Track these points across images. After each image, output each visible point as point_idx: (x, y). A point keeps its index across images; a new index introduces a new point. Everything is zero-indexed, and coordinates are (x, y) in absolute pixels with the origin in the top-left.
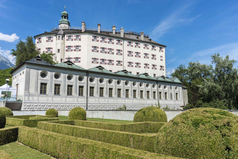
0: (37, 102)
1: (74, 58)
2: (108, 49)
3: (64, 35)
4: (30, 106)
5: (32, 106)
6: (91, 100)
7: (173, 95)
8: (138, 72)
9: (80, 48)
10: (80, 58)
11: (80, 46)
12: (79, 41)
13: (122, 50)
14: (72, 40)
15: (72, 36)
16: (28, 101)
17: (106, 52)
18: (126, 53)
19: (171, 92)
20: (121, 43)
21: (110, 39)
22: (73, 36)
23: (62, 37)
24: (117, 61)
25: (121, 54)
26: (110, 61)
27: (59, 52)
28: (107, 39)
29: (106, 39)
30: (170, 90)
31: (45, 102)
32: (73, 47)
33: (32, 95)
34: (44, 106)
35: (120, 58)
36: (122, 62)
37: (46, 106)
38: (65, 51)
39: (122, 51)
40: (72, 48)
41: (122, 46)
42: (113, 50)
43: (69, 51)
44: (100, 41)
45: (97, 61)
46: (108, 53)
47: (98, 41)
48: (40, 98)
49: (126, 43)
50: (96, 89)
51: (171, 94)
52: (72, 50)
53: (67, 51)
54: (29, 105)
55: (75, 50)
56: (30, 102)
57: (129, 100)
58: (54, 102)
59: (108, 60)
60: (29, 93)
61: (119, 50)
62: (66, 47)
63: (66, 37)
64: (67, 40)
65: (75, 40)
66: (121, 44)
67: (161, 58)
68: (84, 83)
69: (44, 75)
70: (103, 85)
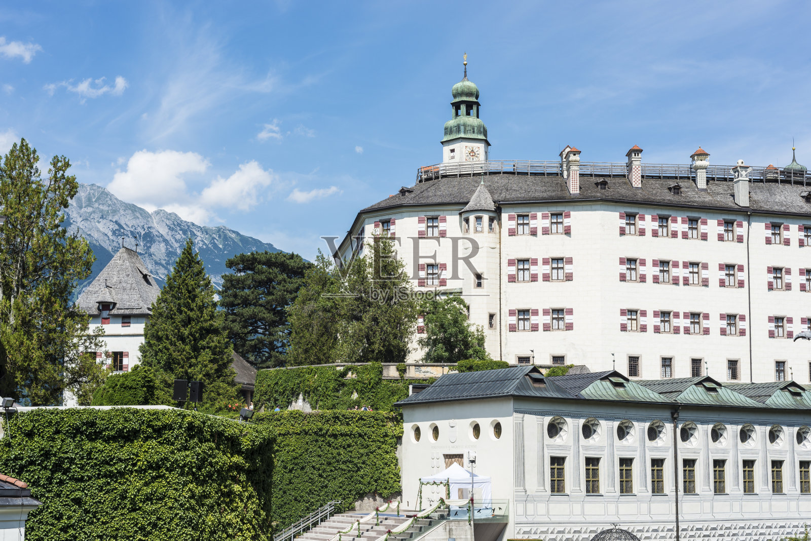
0: (547, 520)
1: (546, 312)
2: (686, 265)
3: (498, 211)
5: (536, 533)
9: (568, 268)
10: (570, 312)
11: (570, 261)
12: (565, 236)
13: (744, 262)
14: (534, 233)
15: (535, 217)
16: (524, 520)
17: (676, 281)
18: (760, 278)
20: (738, 231)
21: (693, 221)
22: (539, 215)
23: (491, 220)
24: (722, 317)
25: (741, 284)
26: (695, 316)
27: (479, 285)
28: (679, 219)
29: (675, 221)
31: (565, 519)
32: (540, 262)
33: (533, 500)
35: (734, 302)
36: (742, 318)
38: (505, 279)
39: (741, 269)
40: (534, 269)
41: (745, 244)
42: (705, 267)
43: (521, 278)
44: (649, 233)
45: (642, 320)
46: (686, 282)
47: (642, 233)
48: (551, 506)
49: (758, 229)
50: (702, 468)
52: (534, 278)
53: (512, 279)
54: (528, 529)
55: (546, 278)
56: (530, 520)
58: (588, 519)
59: (686, 316)
60: (526, 492)
61: (730, 267)
62: (511, 263)
63: (507, 221)
64: (512, 233)
65: (546, 232)
66: (740, 239)
68: (666, 450)
69: (554, 430)
70: (725, 451)
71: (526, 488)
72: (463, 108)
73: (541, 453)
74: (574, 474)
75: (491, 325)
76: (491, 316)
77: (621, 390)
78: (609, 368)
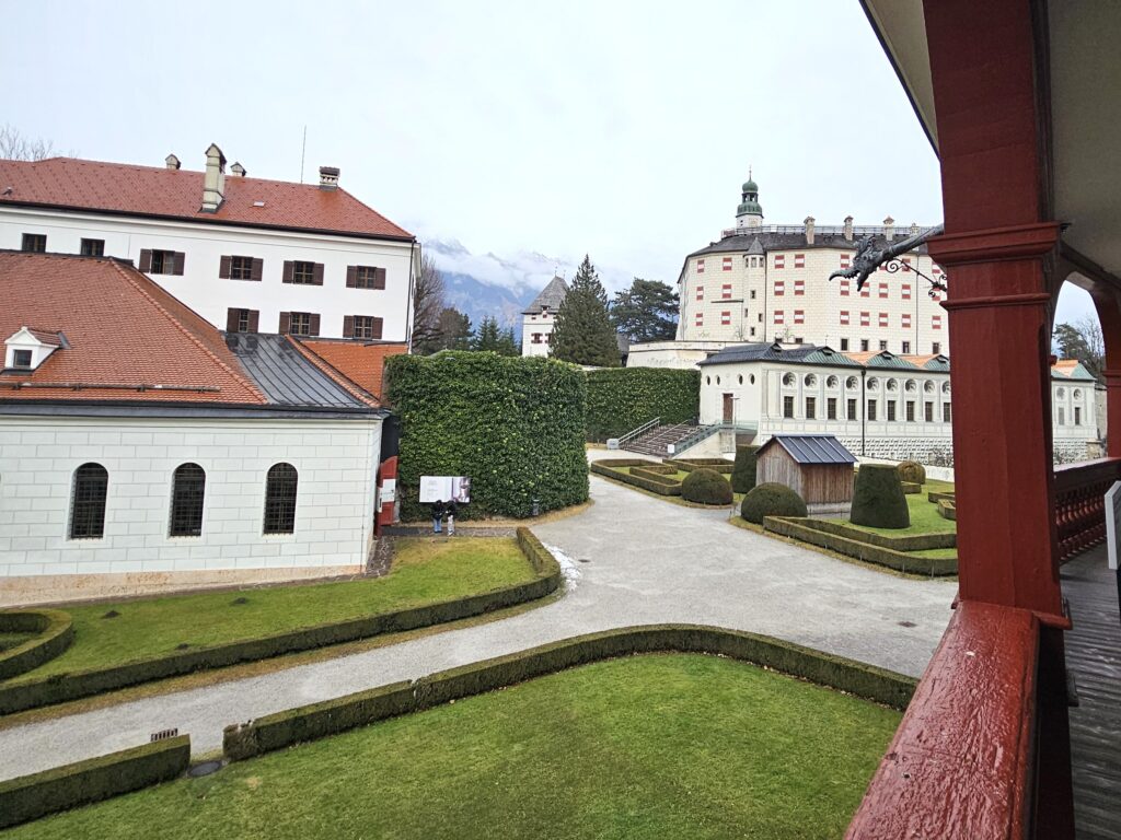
3: (765, 254)
6: (871, 428)
10: (802, 313)
11: (802, 283)
13: (915, 284)
14: (782, 267)
15: (787, 257)
22: (789, 256)
23: (761, 259)
27: (753, 297)
31: (793, 433)
33: (773, 421)
35: (908, 307)
48: (784, 425)
63: (771, 260)
68: (857, 393)
69: (787, 380)
70: (895, 396)
71: (768, 414)
72: (748, 197)
73: (779, 394)
74: (799, 408)
75: (760, 320)
76: (760, 315)
77: (829, 357)
78: (823, 345)
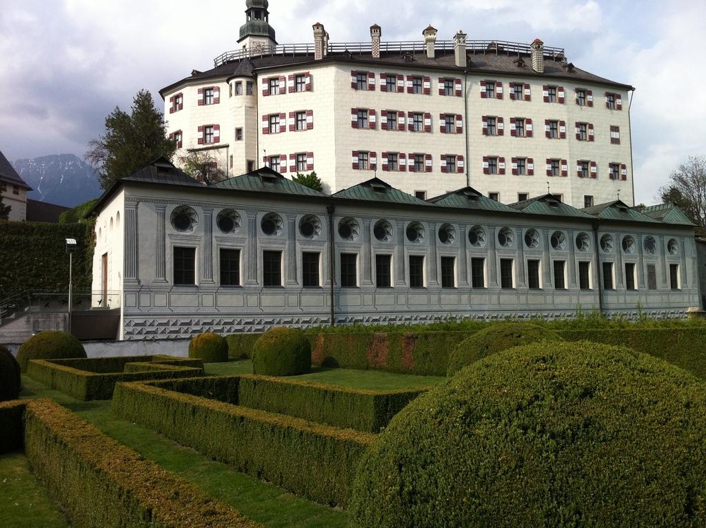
0: (167, 311)
1: (292, 157)
2: (410, 115)
3: (255, 76)
4: (144, 324)
5: (151, 325)
6: (346, 298)
7: (658, 270)
8: (523, 191)
9: (309, 119)
12: (308, 93)
13: (462, 113)
16: (136, 311)
17: (402, 128)
18: (477, 126)
19: (651, 262)
20: (457, 87)
21: (417, 79)
23: (248, 83)
24: (443, 157)
25: (460, 131)
26: (418, 157)
27: (239, 138)
28: (405, 77)
29: (401, 78)
30: (645, 253)
31: (193, 311)
32: (287, 116)
33: (150, 290)
34: (189, 324)
35: (454, 145)
36: (461, 158)
37: (197, 324)
38: (261, 131)
39: (459, 118)
40: (282, 122)
41: (463, 97)
42: (428, 116)
43: (273, 131)
44: (378, 88)
45: (372, 160)
46: (412, 128)
47: (372, 88)
48: (173, 297)
49: (475, 87)
50: (363, 261)
51: (651, 268)
52: (283, 129)
53: (268, 131)
54: (141, 321)
55: (293, 128)
56: (145, 311)
57: (486, 297)
58: (222, 311)
59: (411, 156)
60: (139, 282)
61: (450, 116)
62: (264, 118)
63: (262, 84)
64: (267, 93)
65: (292, 90)
66: (459, 94)
67: (615, 135)
68: (321, 244)
70: (389, 248)
71: (140, 278)
72: (255, 14)
73: (161, 243)
